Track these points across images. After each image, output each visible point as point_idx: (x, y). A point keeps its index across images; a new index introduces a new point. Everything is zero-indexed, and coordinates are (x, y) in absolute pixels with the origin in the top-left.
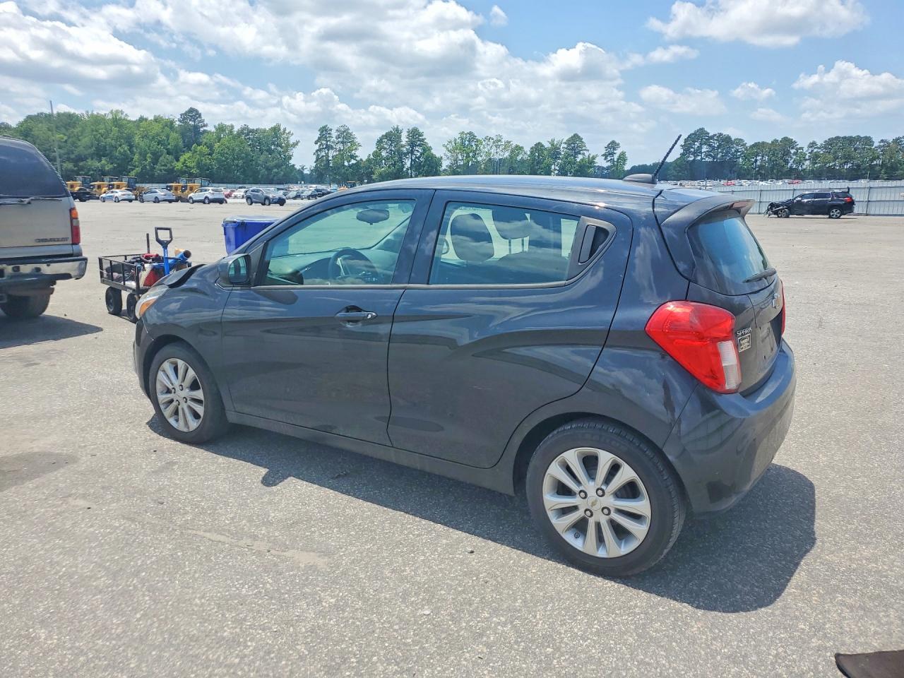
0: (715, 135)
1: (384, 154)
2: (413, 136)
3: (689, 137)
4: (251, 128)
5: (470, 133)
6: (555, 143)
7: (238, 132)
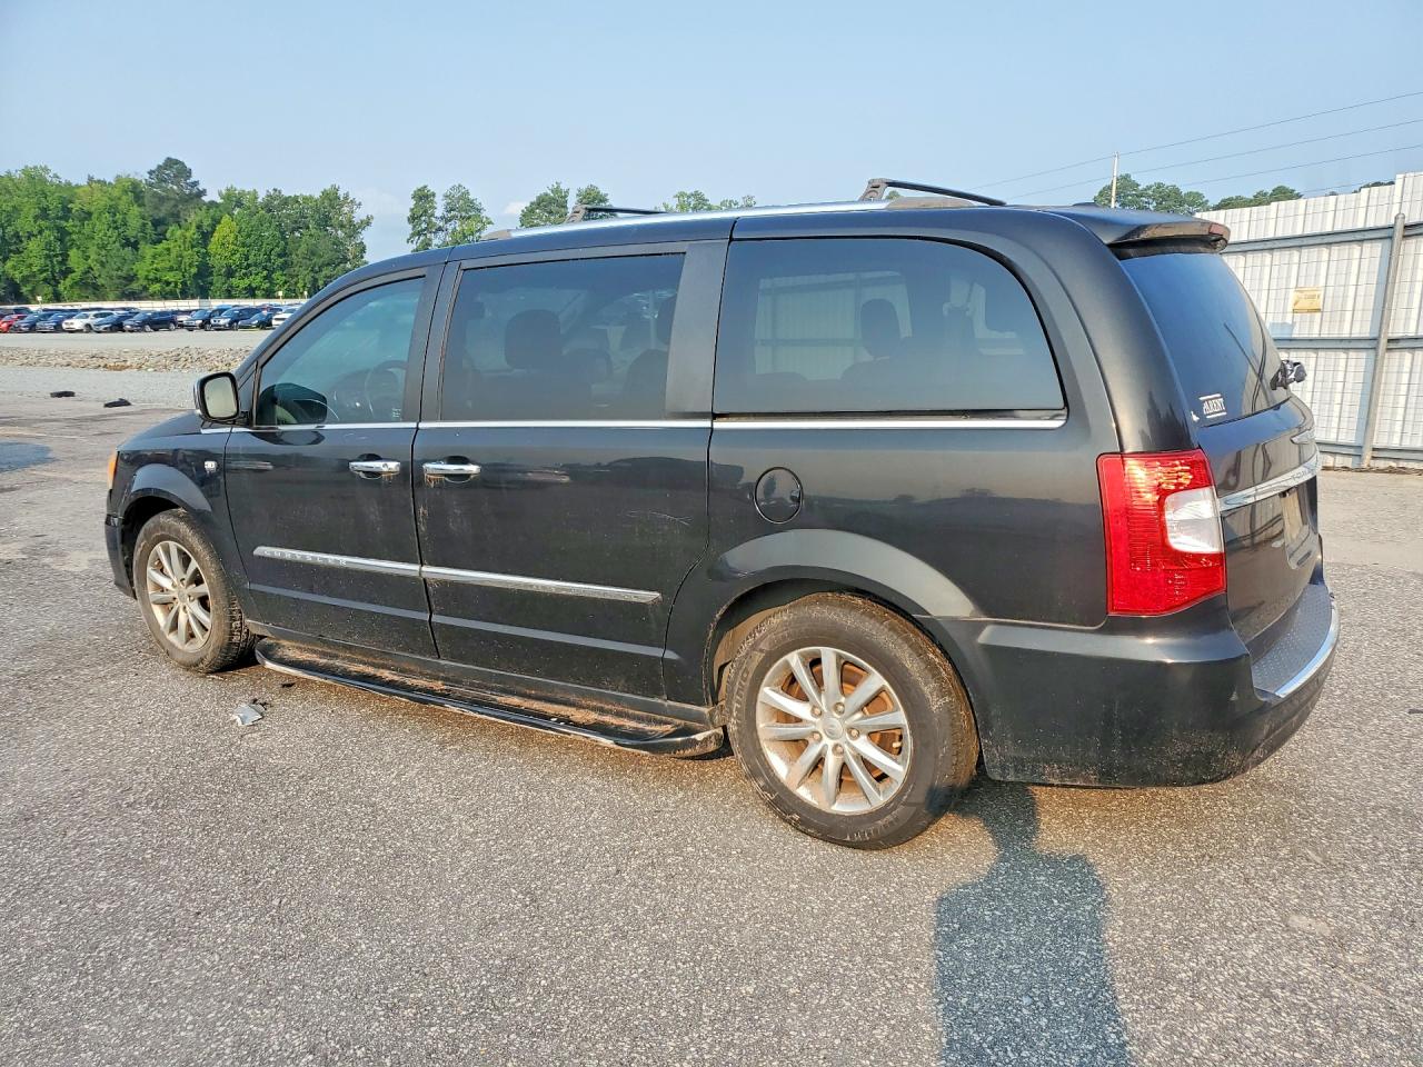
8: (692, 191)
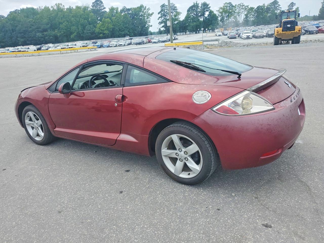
2: (204, 6)
5: (230, 3)
6: (265, 6)
7: (121, 11)
8: (229, 2)
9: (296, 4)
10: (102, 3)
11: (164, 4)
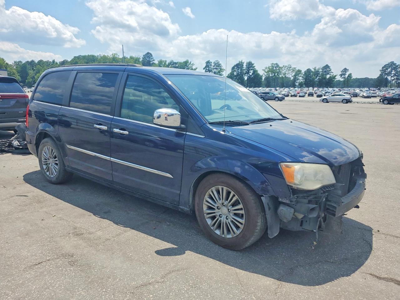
0: (398, 65)
1: (235, 73)
2: (249, 65)
3: (385, 66)
4: (175, 62)
5: (276, 64)
6: (316, 69)
7: (168, 64)
9: (349, 70)
10: (152, 56)
11: (209, 61)
